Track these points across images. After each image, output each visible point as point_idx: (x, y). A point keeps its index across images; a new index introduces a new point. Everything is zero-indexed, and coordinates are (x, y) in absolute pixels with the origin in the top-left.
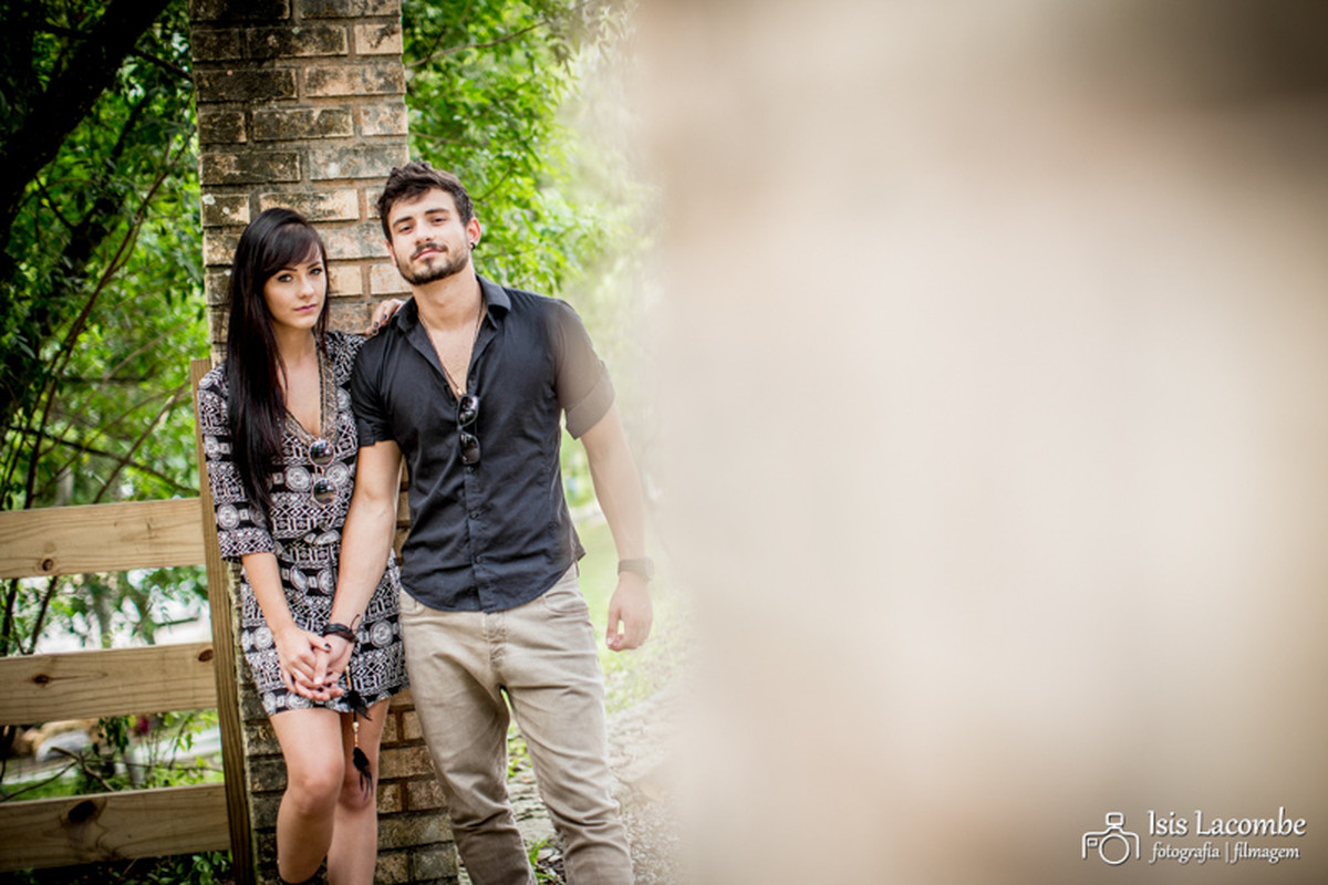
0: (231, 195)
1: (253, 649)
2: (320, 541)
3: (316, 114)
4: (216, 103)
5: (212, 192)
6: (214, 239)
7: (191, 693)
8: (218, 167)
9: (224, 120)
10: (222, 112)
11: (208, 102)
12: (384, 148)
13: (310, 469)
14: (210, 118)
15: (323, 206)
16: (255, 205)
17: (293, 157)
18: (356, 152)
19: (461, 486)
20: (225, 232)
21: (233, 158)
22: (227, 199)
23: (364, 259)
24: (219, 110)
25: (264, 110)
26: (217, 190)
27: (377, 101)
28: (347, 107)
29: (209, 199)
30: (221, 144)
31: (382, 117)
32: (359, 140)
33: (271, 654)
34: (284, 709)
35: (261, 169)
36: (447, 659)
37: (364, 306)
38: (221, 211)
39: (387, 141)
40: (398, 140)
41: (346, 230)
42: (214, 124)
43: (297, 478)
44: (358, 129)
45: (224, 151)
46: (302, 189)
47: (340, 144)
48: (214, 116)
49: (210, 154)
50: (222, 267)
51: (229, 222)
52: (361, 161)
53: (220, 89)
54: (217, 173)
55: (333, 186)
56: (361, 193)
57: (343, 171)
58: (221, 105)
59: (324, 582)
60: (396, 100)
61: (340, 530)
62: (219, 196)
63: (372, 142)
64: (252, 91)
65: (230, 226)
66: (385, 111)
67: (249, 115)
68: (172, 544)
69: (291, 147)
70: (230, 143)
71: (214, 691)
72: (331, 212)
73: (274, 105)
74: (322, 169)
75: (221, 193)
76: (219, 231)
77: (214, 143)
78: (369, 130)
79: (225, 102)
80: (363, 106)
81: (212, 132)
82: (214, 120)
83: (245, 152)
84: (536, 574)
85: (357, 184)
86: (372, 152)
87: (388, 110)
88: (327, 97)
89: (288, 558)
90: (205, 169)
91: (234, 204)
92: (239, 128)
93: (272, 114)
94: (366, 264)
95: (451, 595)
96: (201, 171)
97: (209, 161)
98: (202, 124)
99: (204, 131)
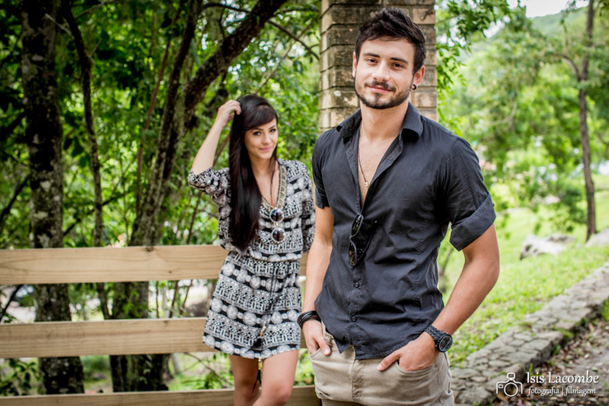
0: (349, 92)
4: (343, 45)
5: (339, 90)
6: (339, 113)
8: (343, 77)
10: (346, 50)
11: (339, 45)
14: (340, 52)
20: (345, 110)
22: (347, 94)
24: (344, 48)
26: (341, 89)
29: (338, 93)
30: (345, 66)
38: (343, 99)
40: (433, 67)
42: (342, 56)
45: (346, 69)
48: (342, 51)
49: (339, 70)
51: (347, 105)
53: (346, 38)
54: (342, 80)
58: (346, 46)
59: (269, 284)
60: (433, 47)
62: (343, 92)
65: (347, 107)
70: (349, 65)
75: (344, 90)
76: (341, 110)
77: (342, 65)
79: (347, 45)
81: (341, 60)
82: (343, 54)
90: (337, 78)
91: (350, 97)
96: (334, 79)
97: (338, 74)
98: (335, 55)
99: (336, 59)
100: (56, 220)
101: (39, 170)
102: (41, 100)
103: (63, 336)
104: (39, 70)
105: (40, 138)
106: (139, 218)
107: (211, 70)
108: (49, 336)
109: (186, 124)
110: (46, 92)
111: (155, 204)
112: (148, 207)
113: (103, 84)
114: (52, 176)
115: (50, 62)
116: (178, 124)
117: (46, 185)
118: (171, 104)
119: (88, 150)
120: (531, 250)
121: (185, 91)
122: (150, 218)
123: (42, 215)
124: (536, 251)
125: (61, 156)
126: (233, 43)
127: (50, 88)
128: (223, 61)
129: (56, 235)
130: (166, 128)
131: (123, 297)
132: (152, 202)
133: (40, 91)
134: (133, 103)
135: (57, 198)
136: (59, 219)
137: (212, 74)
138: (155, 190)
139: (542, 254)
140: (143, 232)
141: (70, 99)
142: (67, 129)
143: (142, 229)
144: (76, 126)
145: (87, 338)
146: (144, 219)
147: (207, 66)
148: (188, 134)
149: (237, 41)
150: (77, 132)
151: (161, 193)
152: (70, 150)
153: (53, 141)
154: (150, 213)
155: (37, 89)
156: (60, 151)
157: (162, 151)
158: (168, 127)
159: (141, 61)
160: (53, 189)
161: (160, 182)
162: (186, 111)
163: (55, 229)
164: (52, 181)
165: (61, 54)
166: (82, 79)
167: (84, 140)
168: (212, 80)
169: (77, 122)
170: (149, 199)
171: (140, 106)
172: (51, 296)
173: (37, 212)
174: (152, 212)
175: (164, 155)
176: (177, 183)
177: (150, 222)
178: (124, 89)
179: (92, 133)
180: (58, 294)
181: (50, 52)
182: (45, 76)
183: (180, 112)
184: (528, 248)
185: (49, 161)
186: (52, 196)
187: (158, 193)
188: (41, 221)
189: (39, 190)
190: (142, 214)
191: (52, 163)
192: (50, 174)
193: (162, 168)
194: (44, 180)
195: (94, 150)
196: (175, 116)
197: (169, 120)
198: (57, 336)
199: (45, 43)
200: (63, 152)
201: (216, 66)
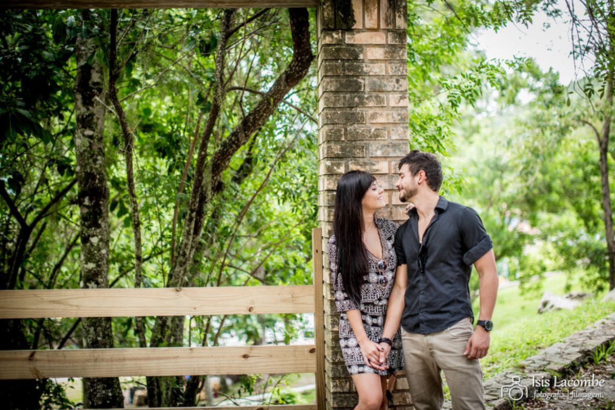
1: (347, 347)
2: (380, 304)
3: (373, 130)
4: (333, 124)
5: (330, 160)
6: (330, 179)
7: (305, 366)
8: (333, 150)
9: (336, 131)
10: (335, 128)
11: (330, 124)
12: (400, 145)
13: (378, 274)
14: (330, 130)
15: (374, 167)
16: (347, 166)
17: (363, 147)
18: (388, 146)
19: (419, 281)
20: (335, 176)
21: (339, 147)
22: (336, 163)
23: (390, 190)
25: (352, 127)
27: (398, 125)
28: (385, 128)
29: (329, 163)
30: (334, 141)
31: (399, 132)
32: (389, 141)
33: (357, 349)
34: (363, 372)
35: (350, 152)
36: (415, 355)
37: (389, 209)
38: (333, 168)
39: (401, 142)
40: (405, 142)
41: (383, 177)
42: (332, 133)
43: (373, 277)
44: (389, 137)
45: (335, 144)
46: (366, 160)
47: (382, 143)
48: (332, 129)
49: (329, 145)
50: (333, 191)
52: (390, 150)
53: (335, 119)
54: (332, 153)
55: (378, 159)
56: (389, 163)
57: (383, 153)
58: (335, 125)
59: (379, 321)
60: (405, 125)
61: (388, 299)
63: (395, 142)
64: (347, 119)
65: (336, 174)
66: (400, 129)
67: (346, 130)
68: (302, 303)
69: (362, 143)
70: (338, 141)
71: (315, 366)
72: (377, 170)
73: (356, 125)
74: (374, 153)
75: (333, 161)
76: (332, 176)
77: (332, 140)
78: (394, 137)
79: (337, 124)
80: (391, 127)
81: (331, 136)
82: (332, 131)
83: (344, 144)
84: (444, 320)
85: (388, 159)
86: (394, 146)
87: (402, 129)
88: (377, 123)
89: (366, 311)
90: (328, 151)
91: (338, 165)
92: (342, 135)
93: (355, 130)
94: (390, 192)
95: (412, 326)
96: (325, 152)
97: (329, 147)
98: (327, 132)
99: (327, 135)
100: (102, 270)
101: (89, 227)
102: (91, 168)
103: (107, 360)
104: (90, 143)
105: (91, 200)
106: (173, 268)
107: (233, 143)
108: (96, 360)
109: (213, 188)
110: (95, 161)
111: (187, 256)
112: (181, 258)
113: (145, 153)
114: (100, 232)
115: (100, 136)
116: (207, 188)
117: (94, 240)
118: (200, 173)
119: (130, 210)
120: (548, 306)
121: (212, 160)
122: (182, 268)
123: (91, 266)
124: (552, 306)
125: (107, 216)
126: (251, 120)
127: (99, 158)
128: (244, 135)
129: (102, 282)
130: (195, 191)
131: (160, 336)
132: (184, 254)
133: (91, 160)
134: (170, 170)
135: (104, 251)
136: (105, 269)
137: (234, 146)
138: (186, 245)
139: (559, 309)
140: (176, 281)
141: (116, 166)
142: (113, 193)
143: (176, 278)
144: (121, 190)
145: (127, 362)
146: (177, 269)
147: (230, 140)
148: (215, 196)
149: (254, 119)
150: (122, 195)
151: (192, 247)
152: (116, 211)
153: (101, 202)
154: (182, 264)
155: (88, 159)
156: (107, 212)
157: (192, 211)
158: (198, 191)
159: (178, 133)
160: (101, 243)
161: (191, 238)
162: (213, 177)
163: (101, 278)
164: (100, 237)
165: (109, 128)
166: (126, 151)
167: (127, 202)
168: (235, 151)
169: (121, 186)
170: (181, 252)
171: (177, 173)
172: (98, 335)
173: (86, 263)
174: (185, 263)
175: (194, 214)
176: (209, 240)
177: (182, 272)
178: (163, 157)
179: (133, 195)
180: (104, 333)
181: (99, 128)
182: (95, 148)
183: (207, 178)
184: (545, 304)
185: (98, 219)
186: (99, 250)
187: (189, 247)
188: (90, 271)
189: (88, 244)
190: (175, 266)
191: (100, 222)
192: (98, 231)
193: (193, 226)
194: (93, 236)
195: (135, 210)
196: (204, 182)
197: (198, 185)
198: (103, 360)
199: (95, 120)
200: (110, 214)
201: (238, 140)
